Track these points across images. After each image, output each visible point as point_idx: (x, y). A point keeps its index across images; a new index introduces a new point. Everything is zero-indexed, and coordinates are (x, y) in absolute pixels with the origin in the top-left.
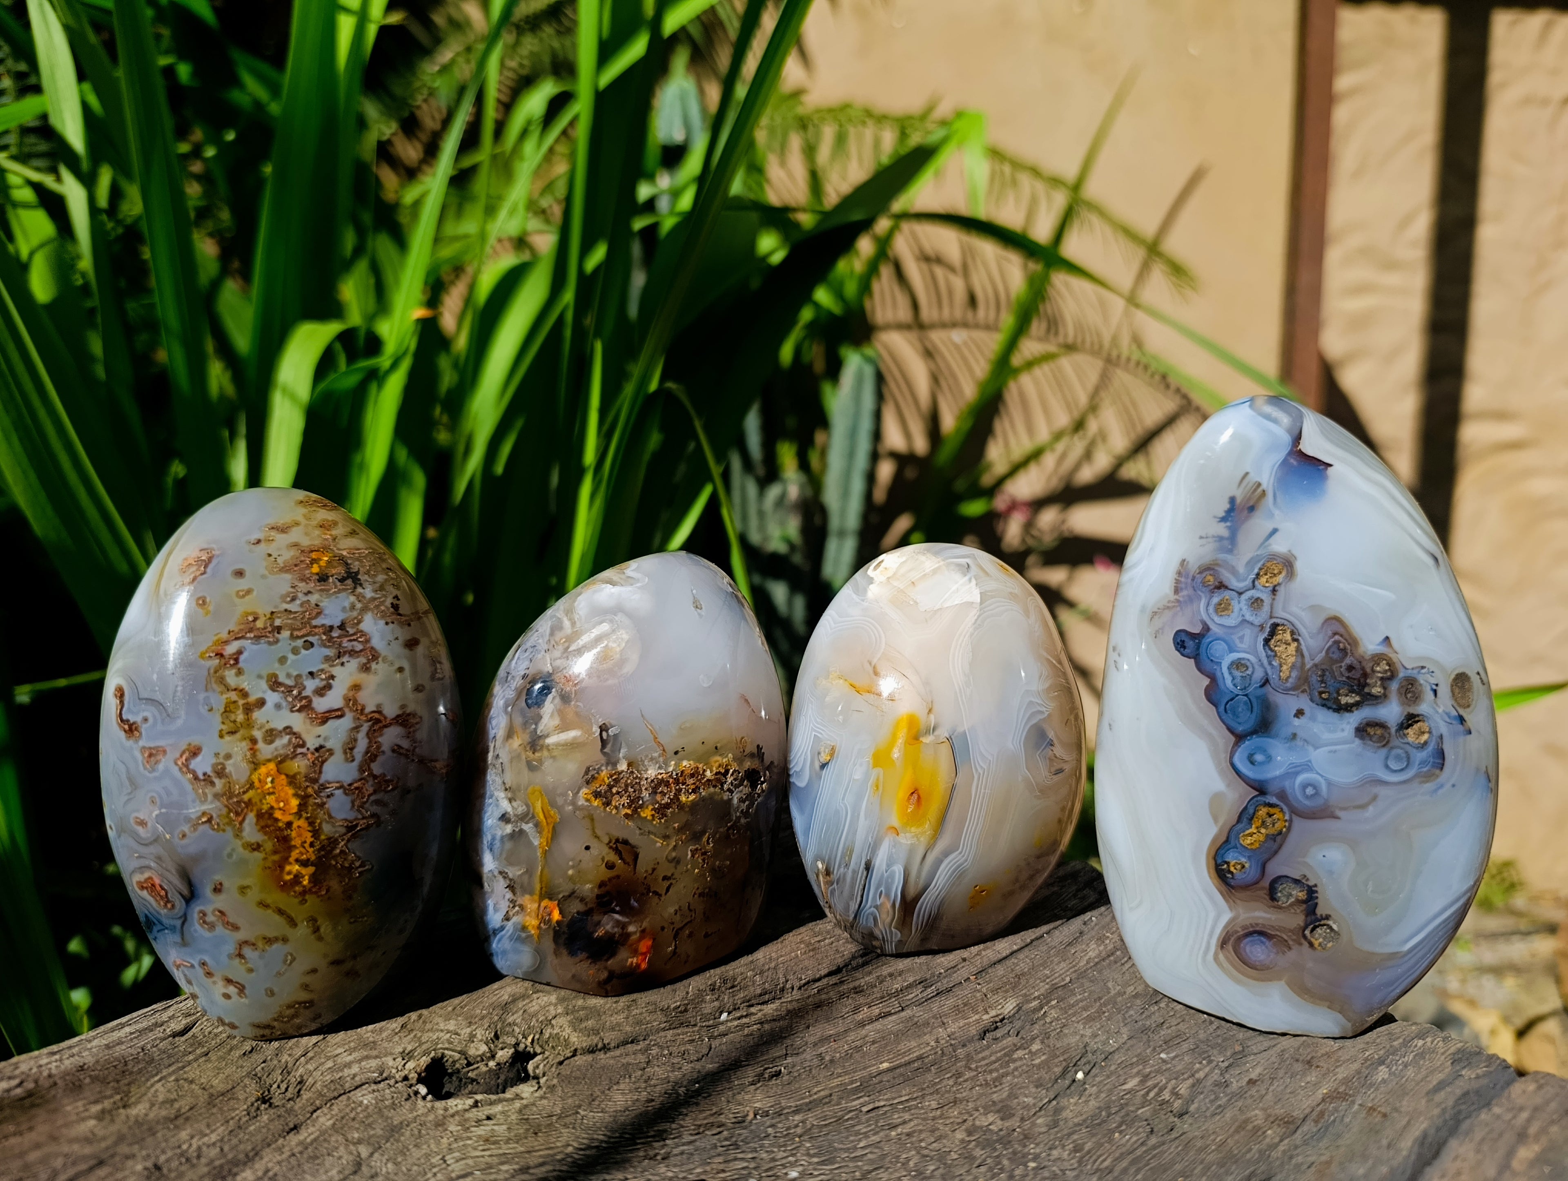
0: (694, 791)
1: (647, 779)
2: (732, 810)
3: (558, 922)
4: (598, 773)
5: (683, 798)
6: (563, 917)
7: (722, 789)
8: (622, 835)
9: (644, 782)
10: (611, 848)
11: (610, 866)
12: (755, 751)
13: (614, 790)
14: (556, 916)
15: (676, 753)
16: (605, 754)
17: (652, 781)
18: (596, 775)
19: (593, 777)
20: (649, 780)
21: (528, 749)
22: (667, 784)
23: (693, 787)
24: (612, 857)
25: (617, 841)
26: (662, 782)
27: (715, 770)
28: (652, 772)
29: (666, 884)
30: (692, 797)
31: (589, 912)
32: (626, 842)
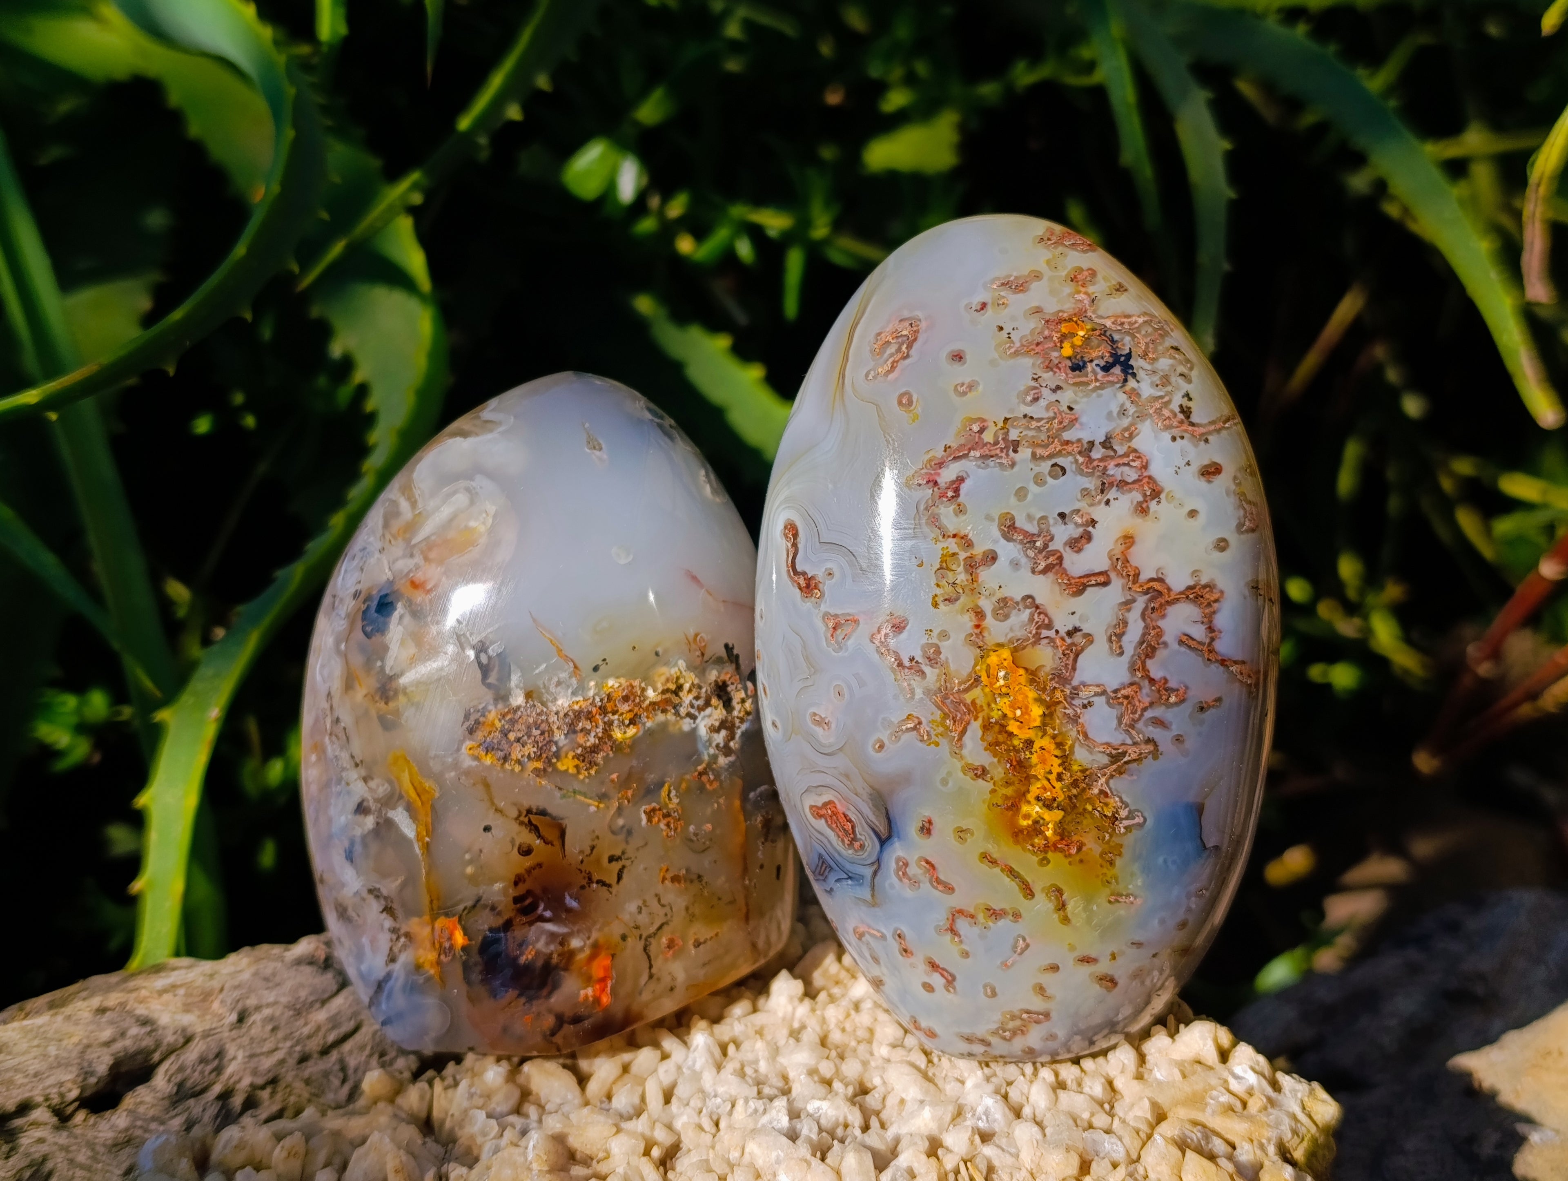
0: (632, 722)
1: (557, 713)
2: (700, 746)
3: (464, 949)
4: (483, 715)
5: (618, 734)
6: (470, 939)
7: (677, 714)
8: (536, 802)
9: (553, 718)
10: (522, 823)
11: (526, 851)
12: (723, 653)
13: (512, 736)
14: (459, 939)
15: (596, 669)
16: (489, 686)
17: (566, 715)
18: (482, 719)
19: (477, 722)
20: (561, 714)
21: (377, 698)
22: (590, 717)
23: (630, 716)
24: (527, 837)
25: (529, 811)
26: (578, 715)
27: (660, 688)
28: (563, 702)
29: (616, 866)
30: (631, 731)
31: (508, 925)
32: (543, 813)
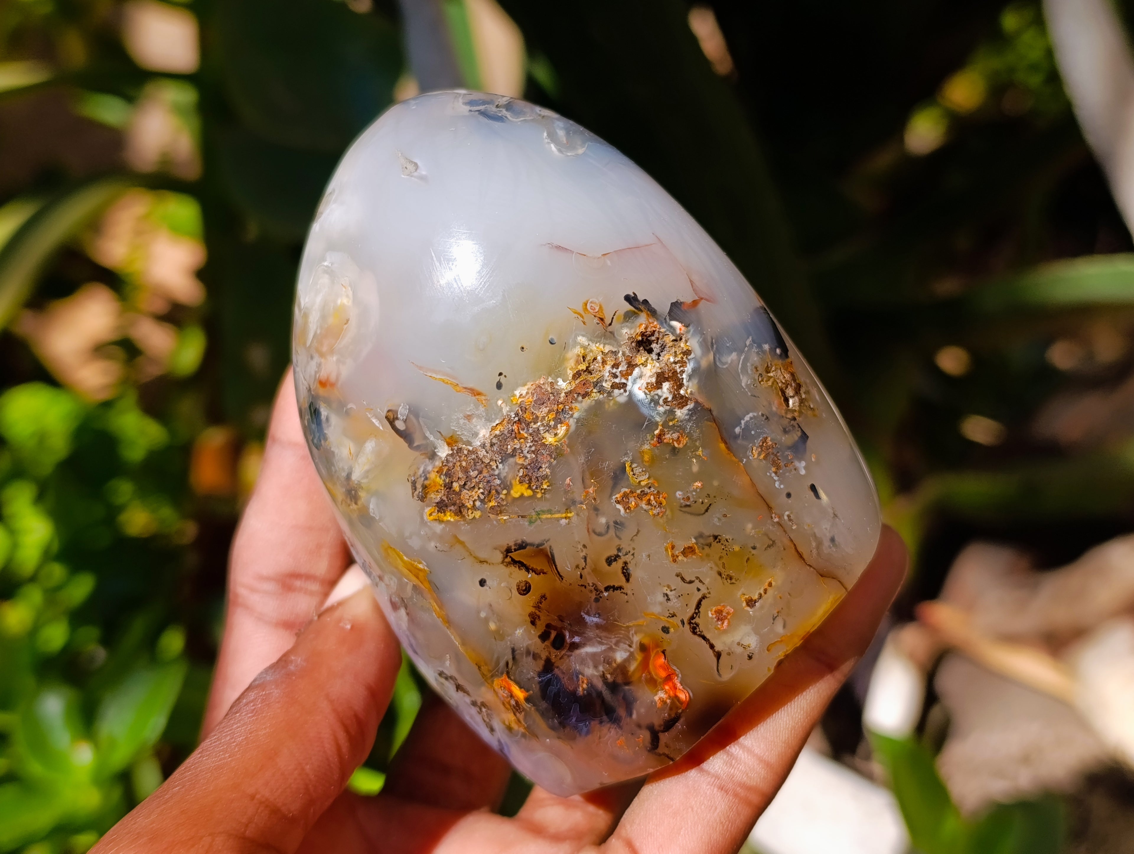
0: (559, 421)
1: (483, 446)
2: (645, 411)
3: (527, 700)
4: (426, 479)
5: (550, 439)
6: (527, 691)
7: (601, 391)
8: (510, 540)
9: (482, 453)
10: (508, 564)
11: (525, 589)
13: (456, 486)
14: (520, 694)
15: (499, 386)
16: (417, 448)
17: (492, 445)
18: (427, 482)
19: (425, 487)
20: (488, 445)
22: (514, 435)
23: (551, 416)
24: (521, 576)
25: (508, 550)
26: (503, 439)
27: (570, 373)
28: (484, 433)
29: (617, 566)
30: (562, 430)
31: (548, 666)
32: (522, 546)
